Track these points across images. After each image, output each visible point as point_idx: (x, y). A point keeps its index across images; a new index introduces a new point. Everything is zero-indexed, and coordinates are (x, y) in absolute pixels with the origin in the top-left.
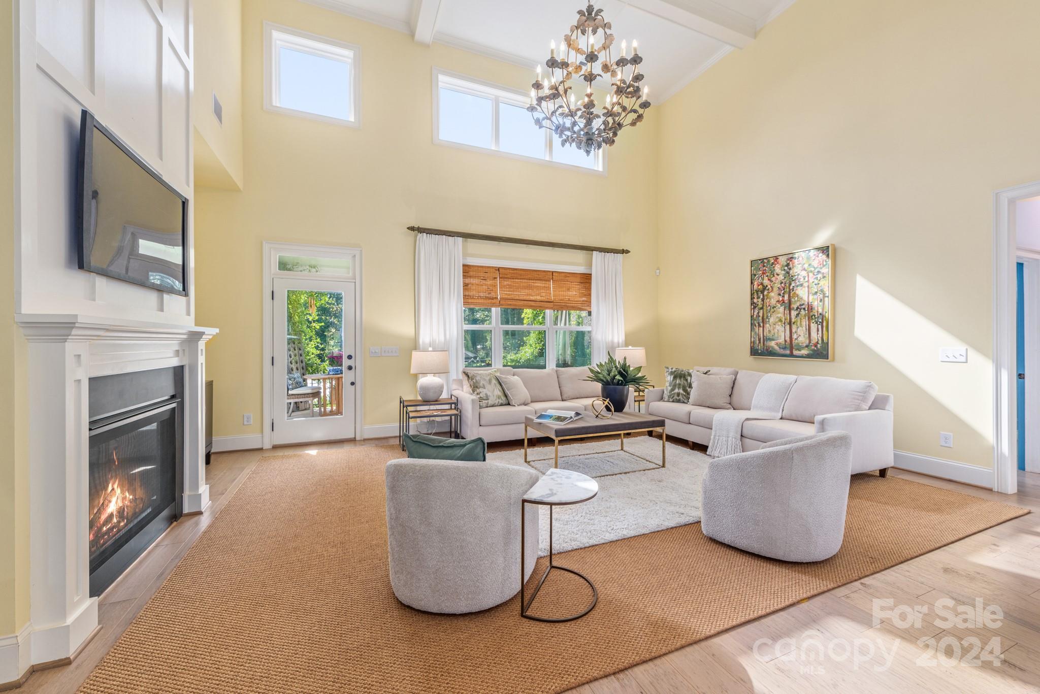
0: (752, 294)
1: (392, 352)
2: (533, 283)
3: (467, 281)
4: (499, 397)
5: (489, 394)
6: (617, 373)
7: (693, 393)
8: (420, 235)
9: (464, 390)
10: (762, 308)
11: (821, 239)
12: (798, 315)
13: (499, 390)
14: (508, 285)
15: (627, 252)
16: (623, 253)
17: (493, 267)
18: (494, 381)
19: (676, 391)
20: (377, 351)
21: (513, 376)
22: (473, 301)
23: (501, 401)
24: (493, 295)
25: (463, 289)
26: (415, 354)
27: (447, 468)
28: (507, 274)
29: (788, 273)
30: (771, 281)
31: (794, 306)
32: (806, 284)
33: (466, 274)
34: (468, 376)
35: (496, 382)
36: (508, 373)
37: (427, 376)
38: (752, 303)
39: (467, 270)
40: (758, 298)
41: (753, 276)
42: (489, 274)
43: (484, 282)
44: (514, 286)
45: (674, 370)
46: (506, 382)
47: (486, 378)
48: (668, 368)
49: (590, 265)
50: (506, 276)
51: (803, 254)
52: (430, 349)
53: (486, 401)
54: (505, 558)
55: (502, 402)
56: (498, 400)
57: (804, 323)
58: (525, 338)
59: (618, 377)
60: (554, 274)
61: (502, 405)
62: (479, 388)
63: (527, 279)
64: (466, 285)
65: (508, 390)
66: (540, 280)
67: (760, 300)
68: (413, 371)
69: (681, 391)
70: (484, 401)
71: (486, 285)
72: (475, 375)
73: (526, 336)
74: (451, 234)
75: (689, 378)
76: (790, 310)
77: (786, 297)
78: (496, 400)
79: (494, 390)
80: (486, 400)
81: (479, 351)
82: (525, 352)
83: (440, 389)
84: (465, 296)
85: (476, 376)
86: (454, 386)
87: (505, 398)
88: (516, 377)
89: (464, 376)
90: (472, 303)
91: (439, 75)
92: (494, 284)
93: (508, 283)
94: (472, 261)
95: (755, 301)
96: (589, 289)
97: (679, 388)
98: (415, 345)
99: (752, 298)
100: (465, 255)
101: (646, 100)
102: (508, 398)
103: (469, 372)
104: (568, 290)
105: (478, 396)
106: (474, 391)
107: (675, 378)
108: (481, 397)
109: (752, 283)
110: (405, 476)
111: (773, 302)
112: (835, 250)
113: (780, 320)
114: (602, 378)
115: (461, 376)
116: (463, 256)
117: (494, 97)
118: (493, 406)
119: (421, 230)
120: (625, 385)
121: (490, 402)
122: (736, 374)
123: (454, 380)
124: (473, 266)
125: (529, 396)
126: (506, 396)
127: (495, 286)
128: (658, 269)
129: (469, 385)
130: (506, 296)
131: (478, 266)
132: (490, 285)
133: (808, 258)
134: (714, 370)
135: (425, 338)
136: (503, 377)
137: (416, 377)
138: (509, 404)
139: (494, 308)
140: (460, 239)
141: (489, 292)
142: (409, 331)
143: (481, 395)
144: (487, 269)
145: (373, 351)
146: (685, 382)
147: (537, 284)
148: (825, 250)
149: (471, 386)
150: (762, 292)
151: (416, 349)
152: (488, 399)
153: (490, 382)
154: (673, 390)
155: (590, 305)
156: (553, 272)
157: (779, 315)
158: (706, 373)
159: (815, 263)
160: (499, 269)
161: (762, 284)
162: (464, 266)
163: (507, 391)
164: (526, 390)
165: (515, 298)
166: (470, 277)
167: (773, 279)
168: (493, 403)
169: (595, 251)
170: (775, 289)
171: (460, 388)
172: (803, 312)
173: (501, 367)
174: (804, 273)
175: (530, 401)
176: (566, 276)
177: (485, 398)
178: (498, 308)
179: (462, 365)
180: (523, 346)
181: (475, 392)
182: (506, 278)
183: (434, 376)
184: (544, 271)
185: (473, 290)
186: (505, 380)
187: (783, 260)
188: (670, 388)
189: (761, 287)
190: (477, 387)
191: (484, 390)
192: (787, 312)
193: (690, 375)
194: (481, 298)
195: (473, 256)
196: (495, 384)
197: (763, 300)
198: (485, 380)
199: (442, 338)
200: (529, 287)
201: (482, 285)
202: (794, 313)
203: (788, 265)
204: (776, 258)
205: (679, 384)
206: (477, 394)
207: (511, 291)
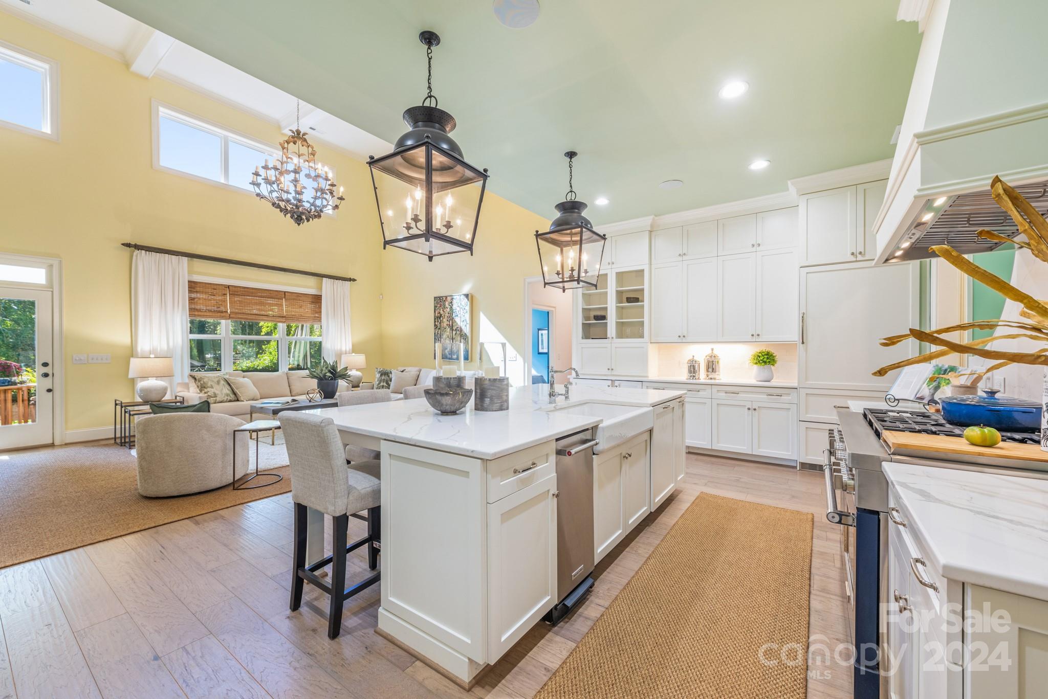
0: (435, 319)
1: (102, 359)
2: (266, 300)
3: (193, 295)
4: (228, 395)
5: (217, 392)
6: (327, 371)
7: (392, 384)
8: (136, 252)
9: (190, 391)
10: (440, 329)
11: (466, 289)
12: (456, 333)
13: (228, 389)
14: (239, 301)
15: (354, 280)
16: (350, 281)
17: (222, 285)
18: (222, 382)
19: (382, 384)
20: (82, 358)
21: (244, 378)
22: (200, 313)
23: (229, 398)
24: (222, 309)
25: (189, 303)
26: (133, 360)
27: (184, 416)
28: (237, 292)
29: (451, 307)
30: (444, 312)
31: (454, 328)
32: (459, 315)
33: (192, 290)
34: (195, 379)
35: (225, 384)
36: (238, 376)
37: (148, 380)
38: (435, 325)
39: (193, 286)
40: (438, 322)
41: (435, 307)
42: (218, 291)
43: (212, 297)
44: (244, 302)
45: (381, 369)
46: (234, 382)
47: (214, 380)
48: (377, 369)
49: (321, 289)
50: (236, 293)
51: (458, 297)
52: (152, 356)
53: (214, 399)
54: (223, 462)
55: (231, 399)
56: (226, 397)
57: (458, 339)
58: (263, 346)
59: (328, 374)
60: (286, 294)
61: (230, 401)
62: (207, 388)
63: (259, 297)
64: (191, 300)
65: (237, 389)
66: (272, 298)
67: (439, 323)
68: (131, 376)
69: (385, 384)
70: (212, 398)
71: (214, 300)
72: (203, 377)
73: (265, 345)
74: (174, 253)
75: (390, 375)
76: (452, 330)
77: (451, 323)
78: (224, 397)
79: (222, 389)
80: (214, 397)
81: (209, 361)
82: (264, 360)
83: (164, 391)
84: (191, 309)
85: (204, 379)
86: (179, 389)
87: (234, 396)
88: (246, 379)
89: (191, 378)
90: (198, 315)
91: (159, 107)
92: (224, 300)
93: (238, 299)
94: (197, 278)
95: (436, 323)
96: (320, 307)
97: (383, 382)
98: (132, 352)
99: (435, 322)
100: (190, 272)
101: (342, 196)
102: (237, 396)
103: (196, 375)
104: (301, 307)
105: (206, 395)
106: (201, 391)
107: (381, 375)
108: (209, 396)
109: (435, 312)
110: (154, 423)
111: (445, 325)
112: (472, 297)
113: (448, 337)
114: (316, 375)
115: (186, 380)
116: (188, 273)
117: (223, 135)
118: (221, 402)
119: (138, 247)
120: (335, 380)
121: (218, 399)
122: (420, 371)
123: (178, 384)
124: (200, 283)
125: (258, 393)
126: (235, 394)
127: (225, 301)
128: (382, 294)
129: (196, 386)
130: (237, 311)
131: (206, 283)
132: (219, 300)
133: (460, 300)
134: (408, 369)
135: (143, 345)
136: (232, 379)
137: (133, 381)
138: (238, 400)
139: (224, 321)
140: (185, 259)
141: (218, 306)
142: (124, 339)
143: (209, 394)
144: (215, 286)
145: (77, 359)
146: (388, 378)
147: (269, 302)
148: (467, 296)
149: (198, 387)
150: (440, 318)
151: (132, 357)
152: (216, 397)
153: (218, 382)
154: (379, 384)
155: (320, 321)
156: (285, 292)
157: (448, 333)
158: (402, 371)
159: (463, 303)
160: (229, 287)
161: (440, 313)
162: (189, 282)
163: (235, 390)
164: (256, 390)
165: (247, 313)
166: (197, 292)
167: (445, 310)
168: (221, 400)
169: (325, 277)
170: (446, 317)
171: (186, 390)
172: (458, 332)
173: (231, 371)
174: (458, 309)
175: (259, 398)
176: (298, 296)
177: (213, 396)
178: (228, 321)
179: (187, 370)
180: (261, 354)
181: (203, 392)
182: (237, 295)
183: (156, 380)
184: (277, 291)
185: (200, 303)
186: (234, 381)
187: (449, 298)
188: (377, 383)
189: (439, 315)
190: (205, 387)
191: (212, 389)
192: (451, 332)
193: (391, 373)
194: (210, 311)
195: (199, 273)
196: (223, 384)
197: (440, 324)
198: (213, 381)
199: (165, 347)
200: (261, 304)
201: (211, 300)
202: (454, 332)
203: (451, 303)
204: (446, 297)
205: (384, 379)
206: (205, 393)
207: (242, 306)
